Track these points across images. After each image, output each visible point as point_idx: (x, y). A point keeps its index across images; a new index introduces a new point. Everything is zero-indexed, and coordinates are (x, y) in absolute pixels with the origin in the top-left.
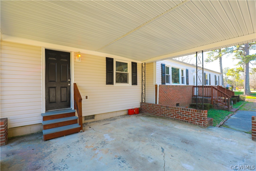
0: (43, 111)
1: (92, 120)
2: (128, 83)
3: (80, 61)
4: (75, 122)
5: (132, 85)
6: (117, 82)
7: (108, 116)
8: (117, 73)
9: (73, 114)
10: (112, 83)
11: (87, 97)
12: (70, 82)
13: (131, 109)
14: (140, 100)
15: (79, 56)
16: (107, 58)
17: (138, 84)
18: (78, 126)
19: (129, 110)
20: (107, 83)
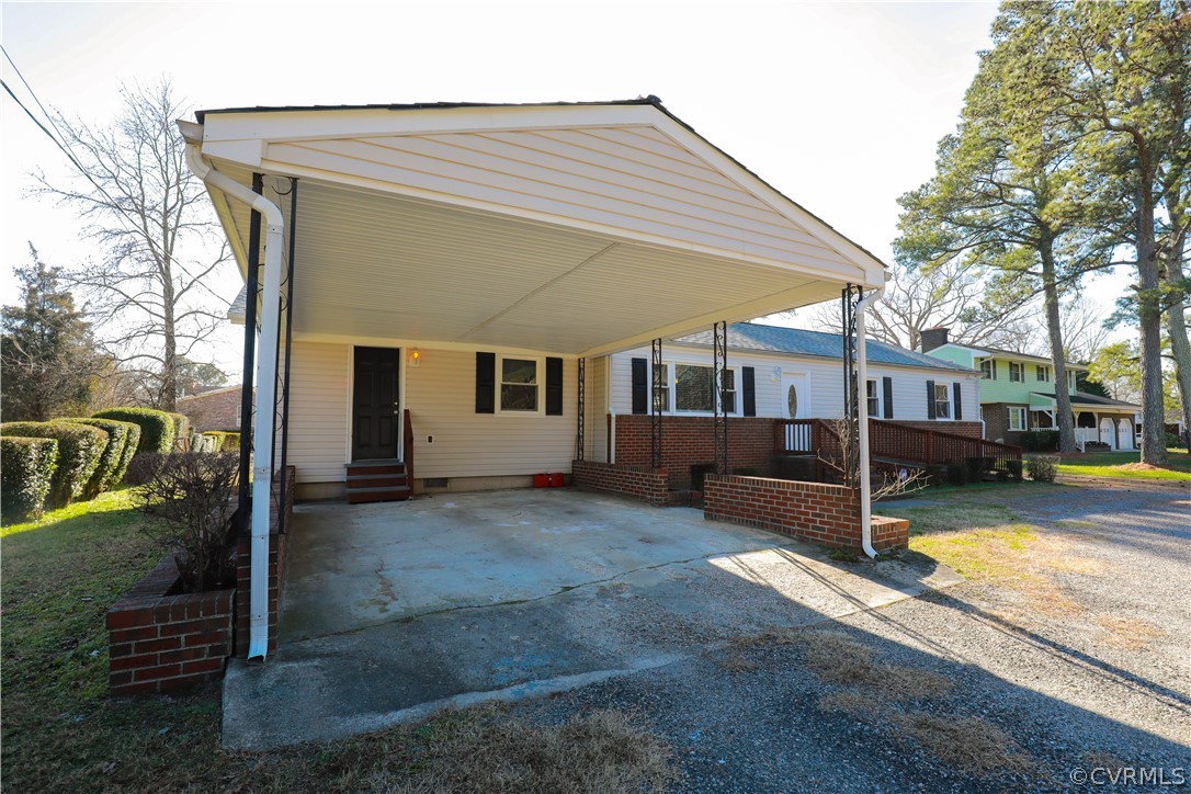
0: (349, 461)
1: (442, 489)
2: (537, 410)
3: (418, 365)
4: (401, 482)
5: (547, 414)
6: (504, 407)
7: (479, 485)
8: (504, 388)
9: (399, 469)
10: (491, 410)
11: (430, 439)
12: (397, 407)
13: (541, 475)
14: (571, 454)
15: (416, 355)
16: (478, 353)
17: (564, 411)
18: (406, 488)
19: (535, 477)
20: (479, 409)
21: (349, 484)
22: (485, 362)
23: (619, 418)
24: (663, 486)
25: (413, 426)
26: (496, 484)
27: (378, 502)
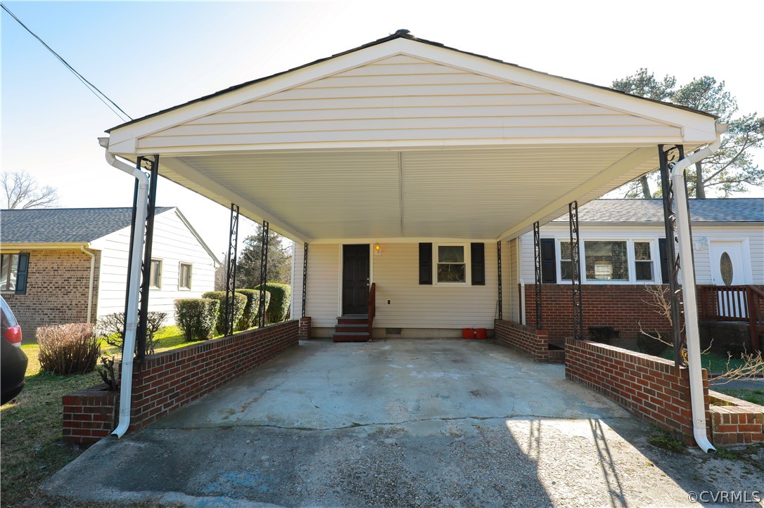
0: (340, 314)
1: (398, 336)
2: (465, 282)
3: (380, 254)
4: (365, 329)
5: (473, 284)
6: (440, 280)
7: (423, 334)
8: (440, 266)
10: (429, 282)
11: (389, 302)
12: (368, 282)
13: (467, 329)
14: (493, 314)
15: (378, 248)
16: (420, 244)
17: (486, 282)
18: (367, 334)
19: (464, 330)
20: (421, 282)
21: (337, 329)
22: (425, 249)
23: (528, 287)
24: (543, 345)
25: (376, 293)
26: (435, 334)
27: (350, 342)
